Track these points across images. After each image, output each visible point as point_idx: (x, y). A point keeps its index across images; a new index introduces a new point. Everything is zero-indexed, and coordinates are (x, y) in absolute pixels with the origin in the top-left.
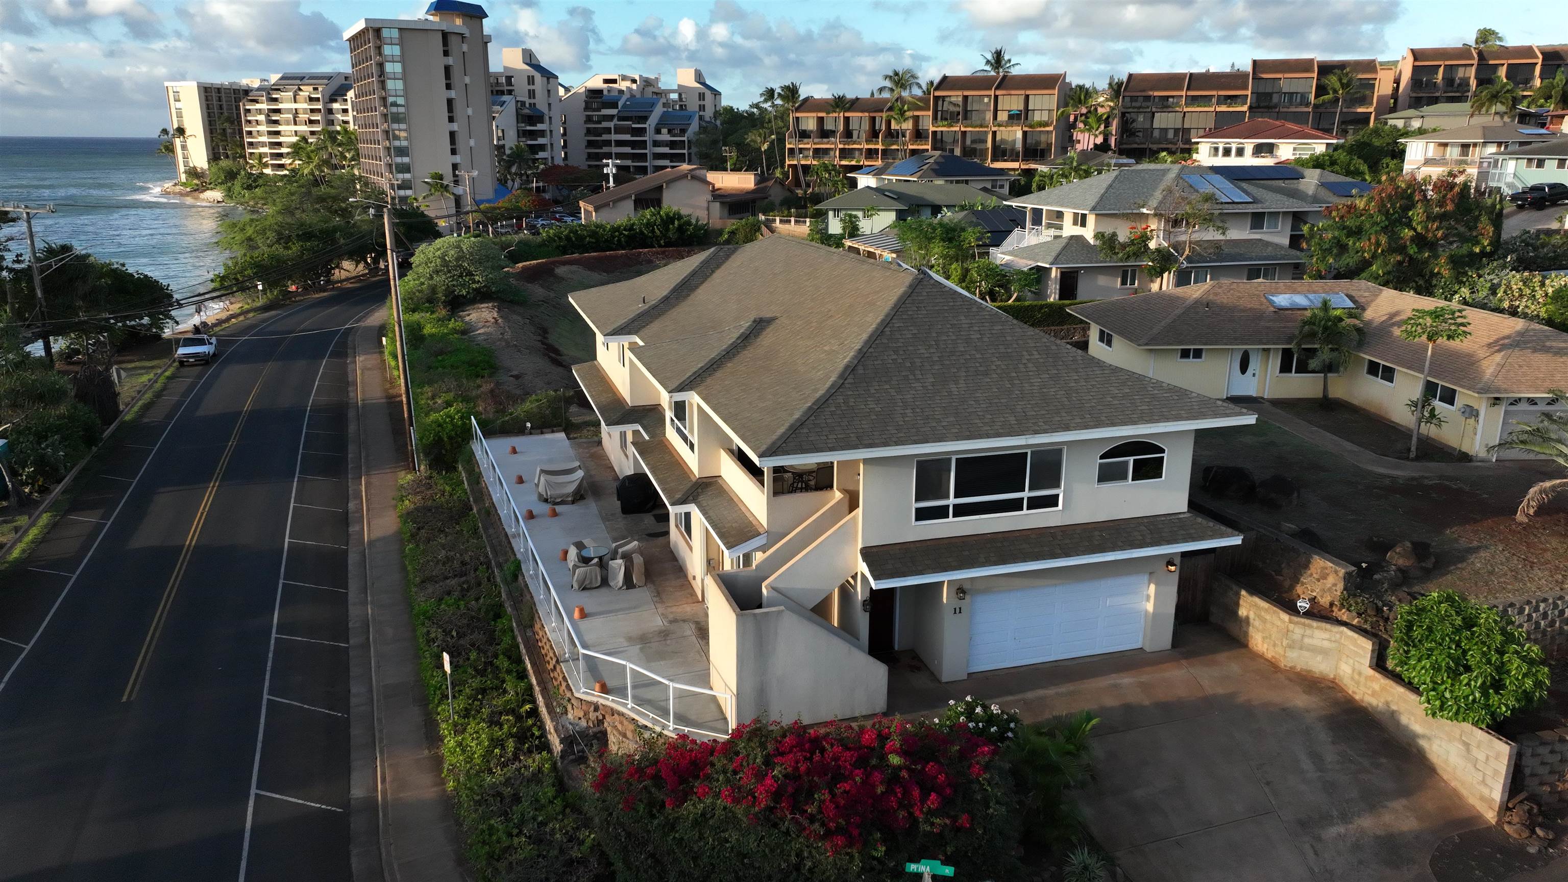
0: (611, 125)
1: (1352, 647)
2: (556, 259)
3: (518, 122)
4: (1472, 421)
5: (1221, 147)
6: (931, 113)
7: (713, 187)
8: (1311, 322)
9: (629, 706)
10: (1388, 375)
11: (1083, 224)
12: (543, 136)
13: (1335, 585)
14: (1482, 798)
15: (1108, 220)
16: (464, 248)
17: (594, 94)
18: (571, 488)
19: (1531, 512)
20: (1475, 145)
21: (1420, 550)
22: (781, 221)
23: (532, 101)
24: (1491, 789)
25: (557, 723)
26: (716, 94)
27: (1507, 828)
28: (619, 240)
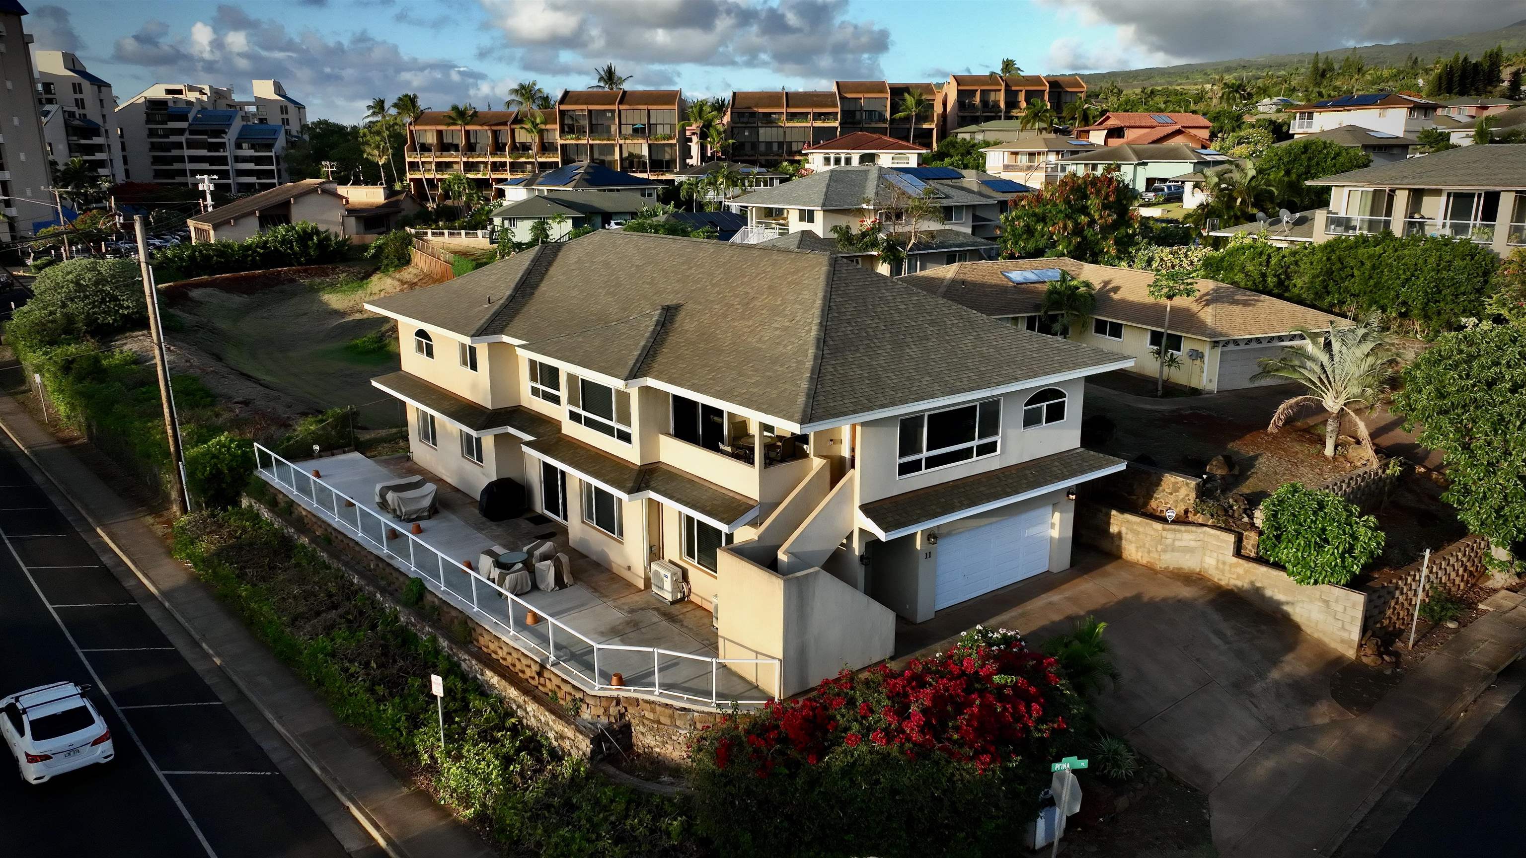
0: (183, 139)
1: (1215, 543)
2: (184, 282)
3: (68, 135)
4: (1198, 362)
5: (832, 156)
6: (557, 127)
7: (347, 201)
8: (1053, 292)
9: (657, 693)
10: (1116, 331)
11: (811, 220)
12: (102, 151)
13: (1188, 495)
14: (1343, 641)
15: (835, 215)
16: (102, 270)
17: (154, 105)
18: (426, 503)
19: (1281, 424)
20: (1039, 153)
21: (1229, 461)
22: (433, 234)
23: (82, 111)
24: (1350, 632)
25: (576, 726)
26: (300, 107)
27: (1364, 659)
28: (254, 259)
